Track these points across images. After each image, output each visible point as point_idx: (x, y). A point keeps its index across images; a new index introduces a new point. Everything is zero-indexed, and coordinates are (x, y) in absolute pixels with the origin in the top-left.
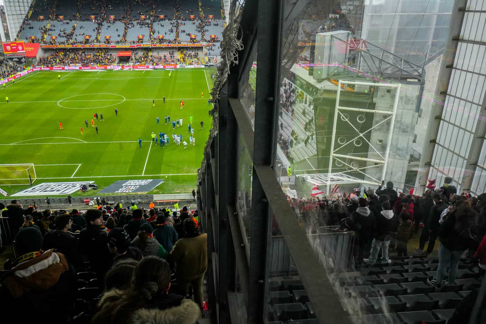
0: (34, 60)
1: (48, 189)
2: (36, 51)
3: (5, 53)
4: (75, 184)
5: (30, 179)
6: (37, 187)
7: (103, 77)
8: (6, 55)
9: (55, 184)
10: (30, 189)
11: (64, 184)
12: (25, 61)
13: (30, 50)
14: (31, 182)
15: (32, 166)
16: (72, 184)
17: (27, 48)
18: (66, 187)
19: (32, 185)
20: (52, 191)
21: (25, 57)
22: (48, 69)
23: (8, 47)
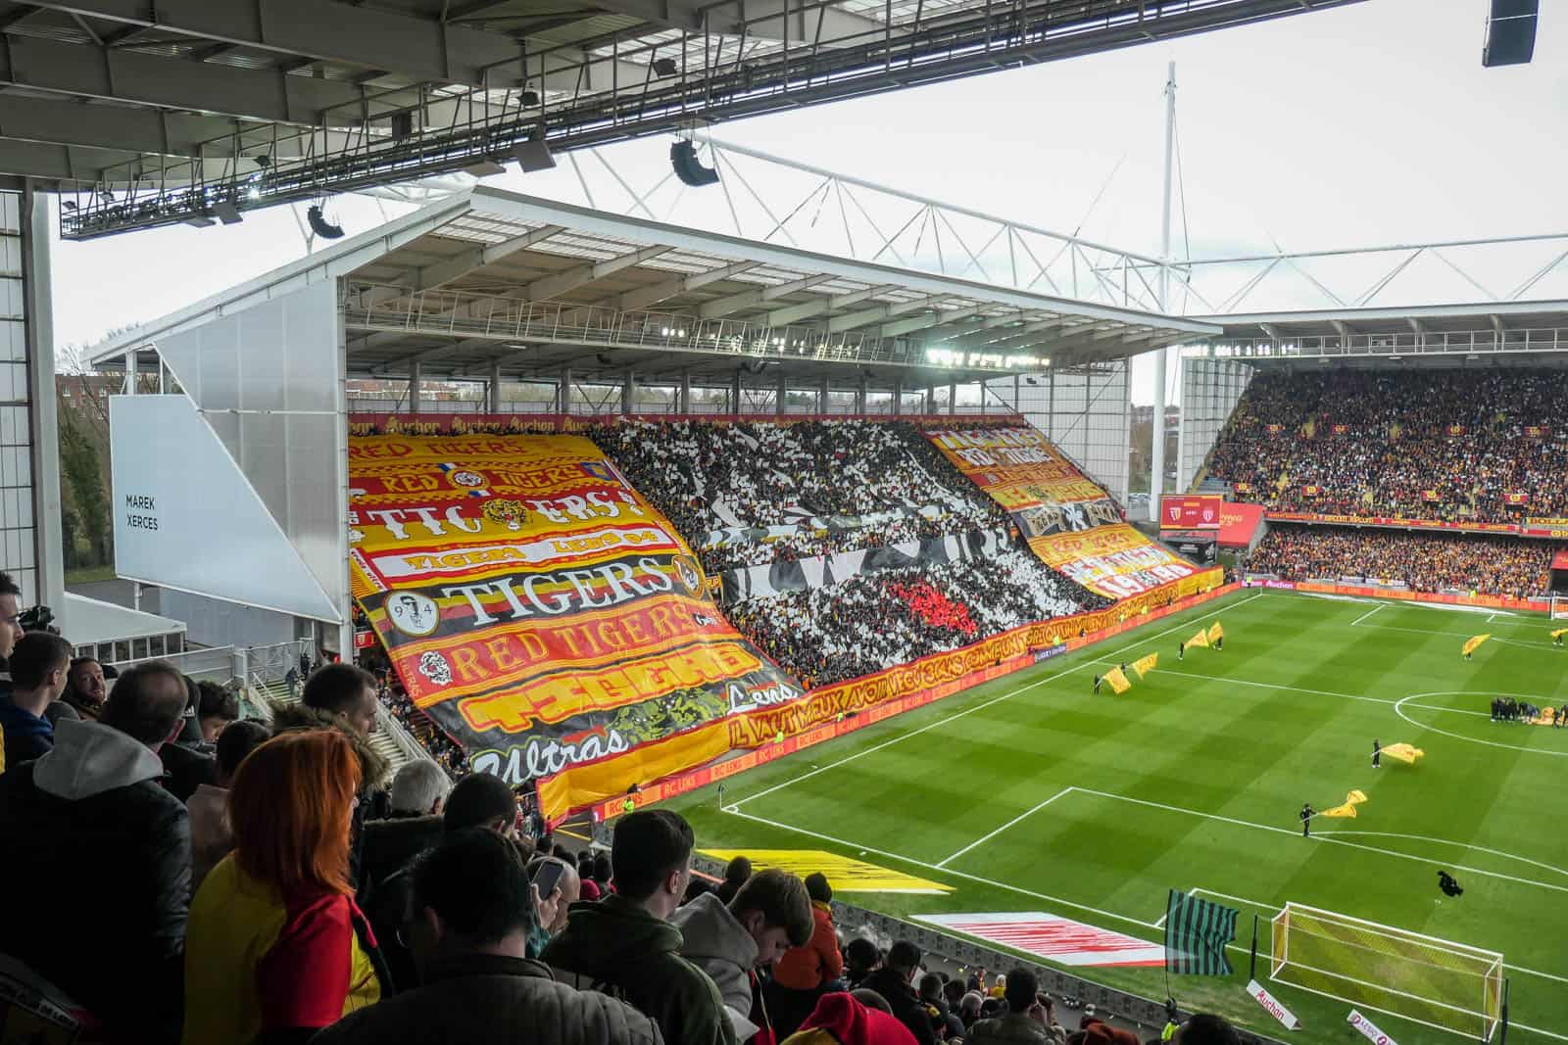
13: (1234, 524)
22: (1290, 586)
23: (1174, 510)
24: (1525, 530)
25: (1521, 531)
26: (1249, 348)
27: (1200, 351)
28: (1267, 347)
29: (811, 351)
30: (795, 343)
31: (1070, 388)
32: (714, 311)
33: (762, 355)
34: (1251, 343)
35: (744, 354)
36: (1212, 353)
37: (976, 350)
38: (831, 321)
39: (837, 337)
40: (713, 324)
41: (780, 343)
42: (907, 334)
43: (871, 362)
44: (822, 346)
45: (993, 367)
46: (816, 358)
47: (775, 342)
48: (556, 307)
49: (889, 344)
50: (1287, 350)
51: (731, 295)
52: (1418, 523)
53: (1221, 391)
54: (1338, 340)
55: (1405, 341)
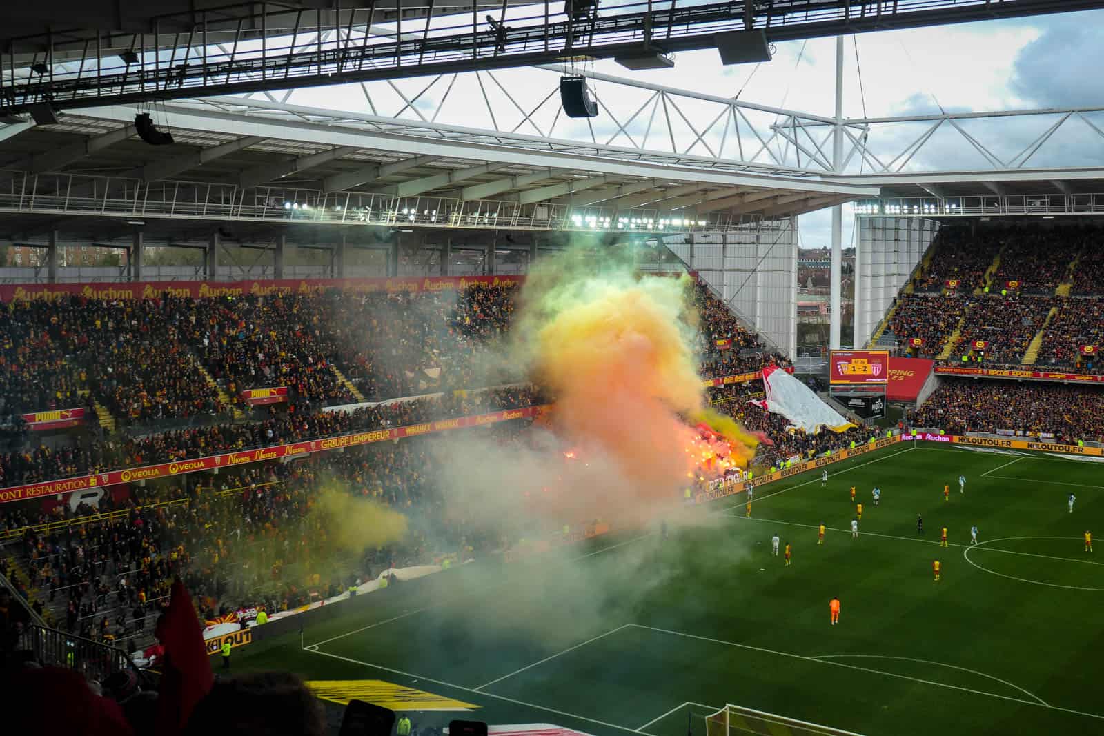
0: (907, 408)
2: (919, 382)
3: (831, 382)
8: (833, 389)
13: (901, 378)
17: (893, 372)
21: (882, 398)
22: (947, 439)
23: (842, 365)
26: (916, 207)
27: (871, 209)
28: (933, 206)
29: (446, 219)
30: (426, 212)
31: (741, 245)
32: (338, 185)
33: (393, 224)
34: (917, 202)
35: (374, 223)
36: (882, 210)
37: (625, 213)
38: (464, 190)
39: (472, 206)
40: (339, 195)
41: (412, 214)
42: (549, 200)
43: (511, 228)
44: (456, 214)
45: (645, 229)
46: (451, 225)
47: (405, 211)
48: (174, 185)
49: (529, 210)
50: (951, 210)
51: (351, 170)
52: (1073, 378)
53: (903, 246)
54: (996, 200)
55: (1057, 201)
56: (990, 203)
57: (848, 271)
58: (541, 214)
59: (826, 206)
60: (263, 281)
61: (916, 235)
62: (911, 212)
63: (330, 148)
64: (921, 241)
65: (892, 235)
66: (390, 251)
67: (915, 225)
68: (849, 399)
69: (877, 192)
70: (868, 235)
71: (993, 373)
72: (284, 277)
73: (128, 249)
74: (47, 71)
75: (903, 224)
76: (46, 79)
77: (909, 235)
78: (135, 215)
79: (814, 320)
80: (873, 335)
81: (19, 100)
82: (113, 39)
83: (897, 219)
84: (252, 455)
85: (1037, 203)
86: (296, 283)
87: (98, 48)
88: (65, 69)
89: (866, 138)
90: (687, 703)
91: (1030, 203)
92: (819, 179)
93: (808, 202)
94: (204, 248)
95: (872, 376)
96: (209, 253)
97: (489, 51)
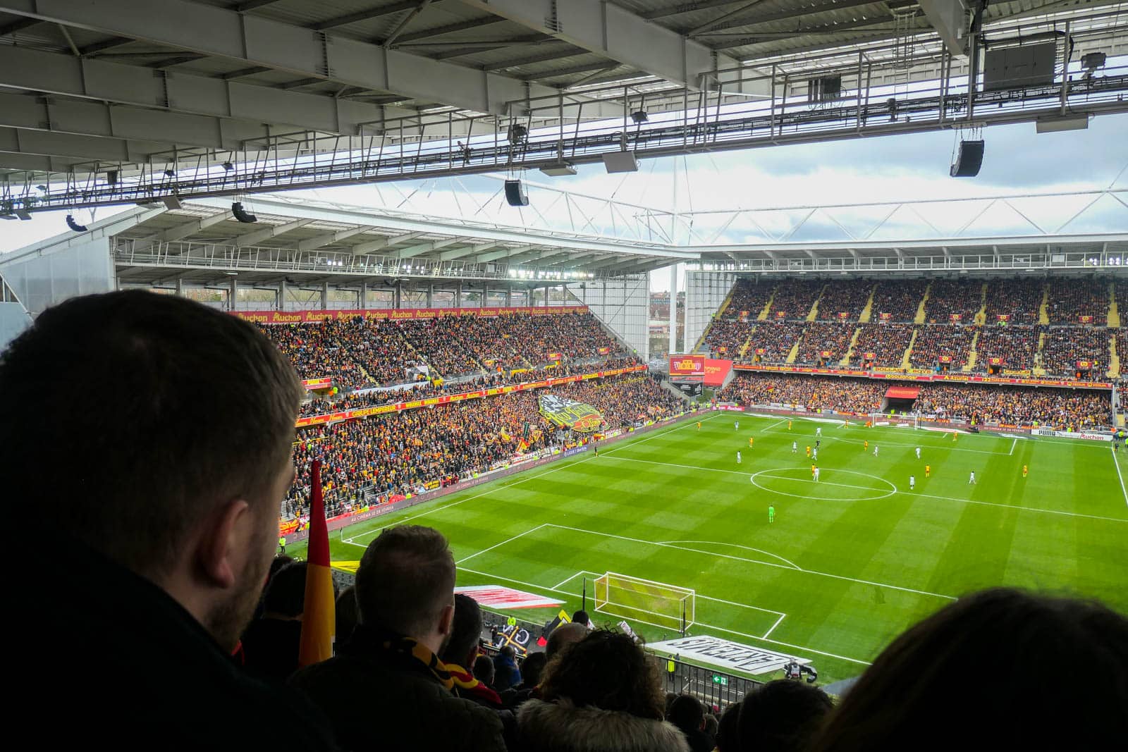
0: (716, 390)
1: (713, 652)
2: (722, 375)
3: (670, 374)
4: (769, 655)
5: (684, 621)
6: (693, 640)
7: (849, 436)
8: (671, 378)
9: (729, 643)
10: (680, 641)
11: (745, 649)
12: (701, 391)
13: (712, 372)
14: (684, 627)
15: (692, 596)
16: (762, 654)
17: (708, 368)
18: (750, 657)
19: (683, 635)
20: (719, 657)
21: (701, 384)
22: (740, 409)
23: (677, 363)
24: (872, 375)
25: (870, 375)
26: (722, 266)
27: (695, 267)
28: (733, 265)
29: (430, 272)
30: (418, 268)
31: (615, 289)
32: (361, 251)
33: (397, 275)
34: (723, 263)
35: (384, 275)
36: (702, 268)
37: (543, 269)
38: (442, 254)
40: (363, 257)
41: (408, 269)
42: (496, 261)
43: (471, 278)
44: (436, 269)
45: (556, 279)
46: (433, 276)
47: (404, 267)
48: (257, 250)
49: (482, 267)
50: (744, 267)
51: (370, 241)
52: (817, 371)
53: (714, 290)
54: (771, 262)
55: (808, 263)
56: (768, 263)
57: (680, 305)
58: (490, 269)
59: (667, 265)
60: (314, 311)
61: (722, 284)
62: (719, 269)
63: (356, 226)
64: (725, 287)
65: (707, 283)
66: (395, 292)
67: (722, 277)
68: (680, 385)
69: (698, 256)
70: (692, 283)
71: (768, 369)
72: (327, 309)
73: (227, 290)
74: (174, 175)
75: (714, 277)
76: (174, 180)
77: (718, 284)
78: (232, 268)
79: (659, 336)
80: (696, 346)
81: (156, 194)
82: (217, 155)
83: (711, 273)
84: (308, 421)
85: (796, 264)
86: (334, 313)
87: (208, 161)
88: (186, 173)
89: (692, 223)
90: (583, 572)
91: (792, 264)
92: (663, 248)
93: (655, 263)
94: (276, 290)
95: (696, 371)
96: (279, 294)
97: (458, 164)
